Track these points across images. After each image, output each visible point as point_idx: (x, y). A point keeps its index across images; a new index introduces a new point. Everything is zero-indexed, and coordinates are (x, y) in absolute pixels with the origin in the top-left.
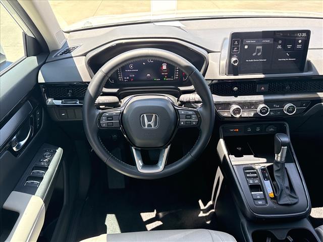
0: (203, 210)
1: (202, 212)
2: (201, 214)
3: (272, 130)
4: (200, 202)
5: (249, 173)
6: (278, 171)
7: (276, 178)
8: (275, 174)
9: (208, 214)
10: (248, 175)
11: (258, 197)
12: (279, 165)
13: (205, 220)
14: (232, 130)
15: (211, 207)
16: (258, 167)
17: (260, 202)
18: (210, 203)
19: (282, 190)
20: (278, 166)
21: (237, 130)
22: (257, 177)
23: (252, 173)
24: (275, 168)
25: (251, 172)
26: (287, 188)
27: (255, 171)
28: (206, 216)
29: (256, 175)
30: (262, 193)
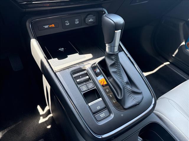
0: (42, 115)
1: (41, 118)
2: (42, 120)
3: (91, 20)
4: (39, 107)
5: (78, 77)
6: (112, 65)
7: (113, 74)
8: (111, 70)
9: (47, 119)
10: (78, 80)
11: (99, 108)
12: (113, 57)
13: (46, 125)
14: (46, 27)
15: (49, 112)
16: (88, 66)
17: (102, 115)
18: (47, 108)
19: (124, 88)
20: (112, 60)
21: (53, 25)
22: (89, 79)
23: (83, 75)
24: (109, 62)
25: (81, 75)
26: (127, 83)
27: (85, 72)
28: (46, 121)
29: (88, 77)
30: (101, 99)
